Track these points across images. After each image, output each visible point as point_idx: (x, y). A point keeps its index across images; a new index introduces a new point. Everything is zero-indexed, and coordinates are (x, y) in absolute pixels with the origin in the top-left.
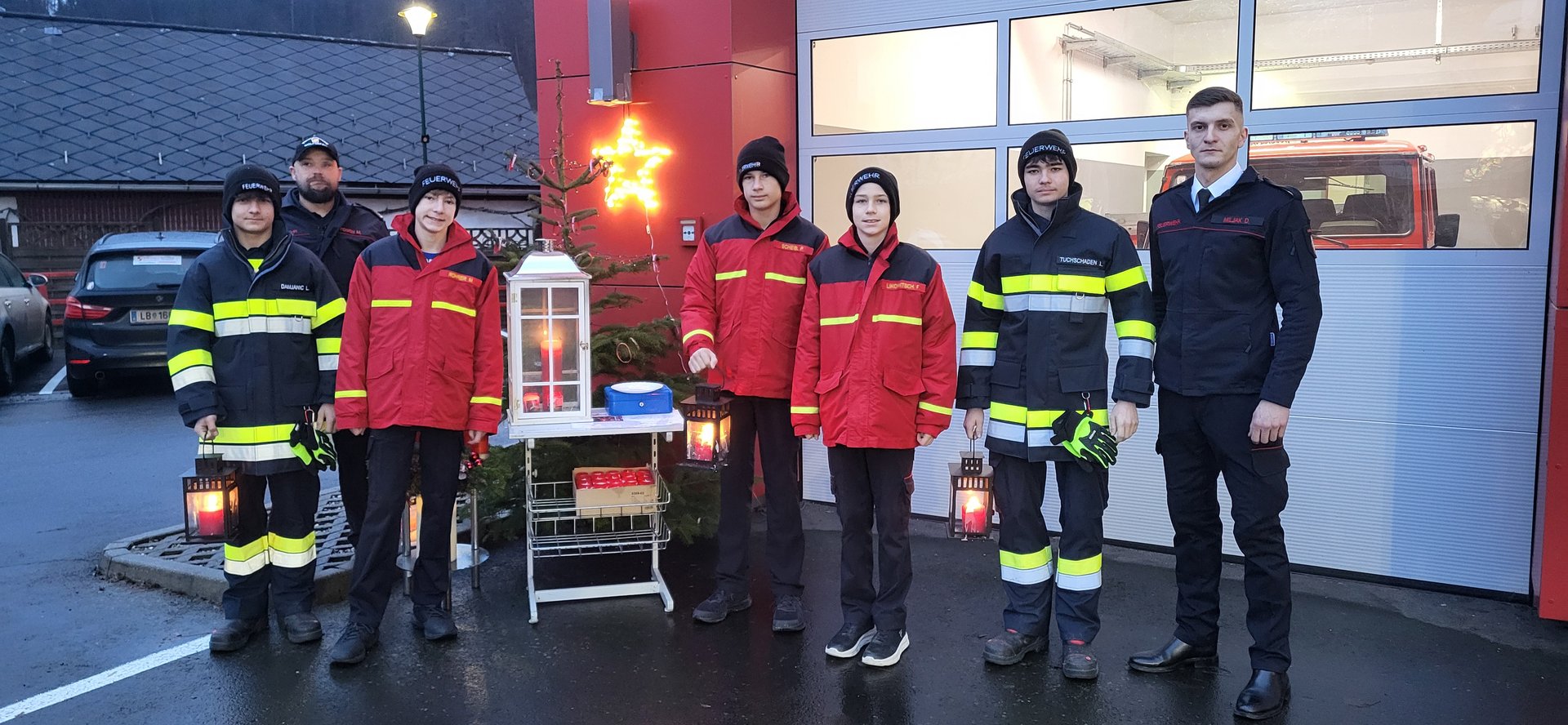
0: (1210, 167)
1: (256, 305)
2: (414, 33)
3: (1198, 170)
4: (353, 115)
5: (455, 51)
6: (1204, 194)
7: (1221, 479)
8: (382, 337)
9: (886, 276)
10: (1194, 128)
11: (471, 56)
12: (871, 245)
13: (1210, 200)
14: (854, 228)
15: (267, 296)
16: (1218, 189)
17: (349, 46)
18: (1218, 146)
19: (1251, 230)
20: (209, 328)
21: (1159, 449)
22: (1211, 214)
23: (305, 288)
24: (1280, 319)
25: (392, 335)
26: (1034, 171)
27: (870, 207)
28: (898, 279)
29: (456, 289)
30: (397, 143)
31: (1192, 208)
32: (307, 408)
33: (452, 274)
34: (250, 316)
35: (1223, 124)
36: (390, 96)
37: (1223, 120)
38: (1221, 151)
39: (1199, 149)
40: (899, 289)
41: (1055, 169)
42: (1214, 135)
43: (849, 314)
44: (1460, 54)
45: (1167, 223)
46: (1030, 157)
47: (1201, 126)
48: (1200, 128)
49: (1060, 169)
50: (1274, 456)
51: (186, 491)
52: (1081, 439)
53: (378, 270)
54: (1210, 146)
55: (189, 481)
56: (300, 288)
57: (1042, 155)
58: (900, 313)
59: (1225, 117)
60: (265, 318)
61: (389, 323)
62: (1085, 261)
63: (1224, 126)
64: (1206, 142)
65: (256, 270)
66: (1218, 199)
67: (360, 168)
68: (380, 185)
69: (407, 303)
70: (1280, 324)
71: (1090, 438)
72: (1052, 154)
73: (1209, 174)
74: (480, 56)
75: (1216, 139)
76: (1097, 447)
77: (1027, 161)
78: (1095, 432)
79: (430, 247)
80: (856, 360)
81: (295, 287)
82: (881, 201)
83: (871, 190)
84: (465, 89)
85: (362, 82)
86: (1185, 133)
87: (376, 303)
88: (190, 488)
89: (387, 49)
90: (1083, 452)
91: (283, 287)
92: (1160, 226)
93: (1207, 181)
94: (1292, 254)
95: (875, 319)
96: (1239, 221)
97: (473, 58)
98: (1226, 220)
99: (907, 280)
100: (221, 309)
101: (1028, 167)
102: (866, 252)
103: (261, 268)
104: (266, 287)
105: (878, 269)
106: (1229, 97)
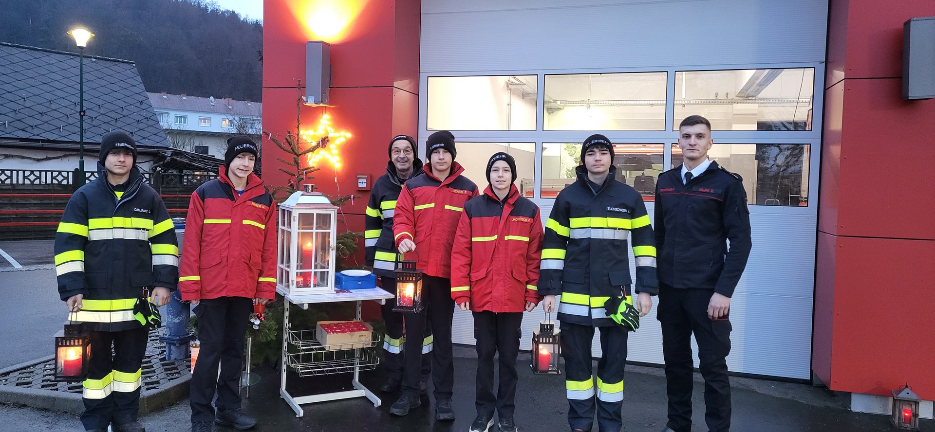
0: (692, 159)
1: (118, 221)
2: (78, 45)
3: (686, 161)
4: (24, 95)
5: (96, 58)
6: (688, 175)
7: (693, 337)
8: (212, 242)
9: (512, 214)
10: (683, 137)
11: (108, 62)
12: (502, 195)
13: (692, 178)
14: (490, 184)
15: (125, 215)
16: (696, 172)
17: (21, 50)
18: (696, 147)
19: (716, 197)
20: (85, 235)
21: (659, 318)
22: (692, 186)
23: (148, 211)
24: (729, 247)
25: (219, 241)
26: (591, 154)
27: (501, 173)
28: (518, 216)
29: (255, 213)
30: (56, 114)
31: (681, 181)
32: (145, 288)
33: (253, 204)
34: (114, 228)
35: (699, 136)
36: (51, 84)
37: (700, 134)
38: (698, 150)
39: (686, 148)
40: (518, 222)
41: (604, 153)
42: (694, 141)
43: (491, 235)
44: (695, 104)
45: (667, 190)
46: (589, 146)
47: (688, 136)
48: (687, 137)
49: (606, 154)
50: (723, 324)
51: (57, 346)
52: (621, 313)
53: (208, 201)
54: (692, 147)
55: (60, 339)
56: (145, 211)
57: (596, 145)
58: (520, 235)
59: (701, 131)
60: (123, 229)
61: (217, 233)
62: (621, 210)
63: (700, 137)
64: (690, 145)
65: (119, 198)
66: (697, 177)
67: (29, 129)
68: (43, 141)
69: (229, 221)
70: (728, 249)
71: (627, 313)
72: (602, 145)
73: (691, 163)
74: (113, 63)
75: (695, 144)
76: (630, 318)
77: (587, 148)
78: (628, 309)
79: (238, 186)
80: (496, 262)
81: (143, 211)
82: (506, 171)
83: (501, 164)
84: (104, 83)
85: (30, 73)
86: (678, 140)
87: (206, 221)
88: (60, 344)
89: (48, 54)
90: (623, 320)
91: (136, 210)
92: (662, 190)
93: (690, 167)
94: (736, 210)
95: (506, 238)
96: (707, 191)
97: (108, 64)
98: (700, 190)
99: (523, 216)
100: (94, 223)
101: (588, 152)
102: (499, 199)
103: (122, 198)
104: (125, 210)
105: (507, 210)
106: (704, 121)
